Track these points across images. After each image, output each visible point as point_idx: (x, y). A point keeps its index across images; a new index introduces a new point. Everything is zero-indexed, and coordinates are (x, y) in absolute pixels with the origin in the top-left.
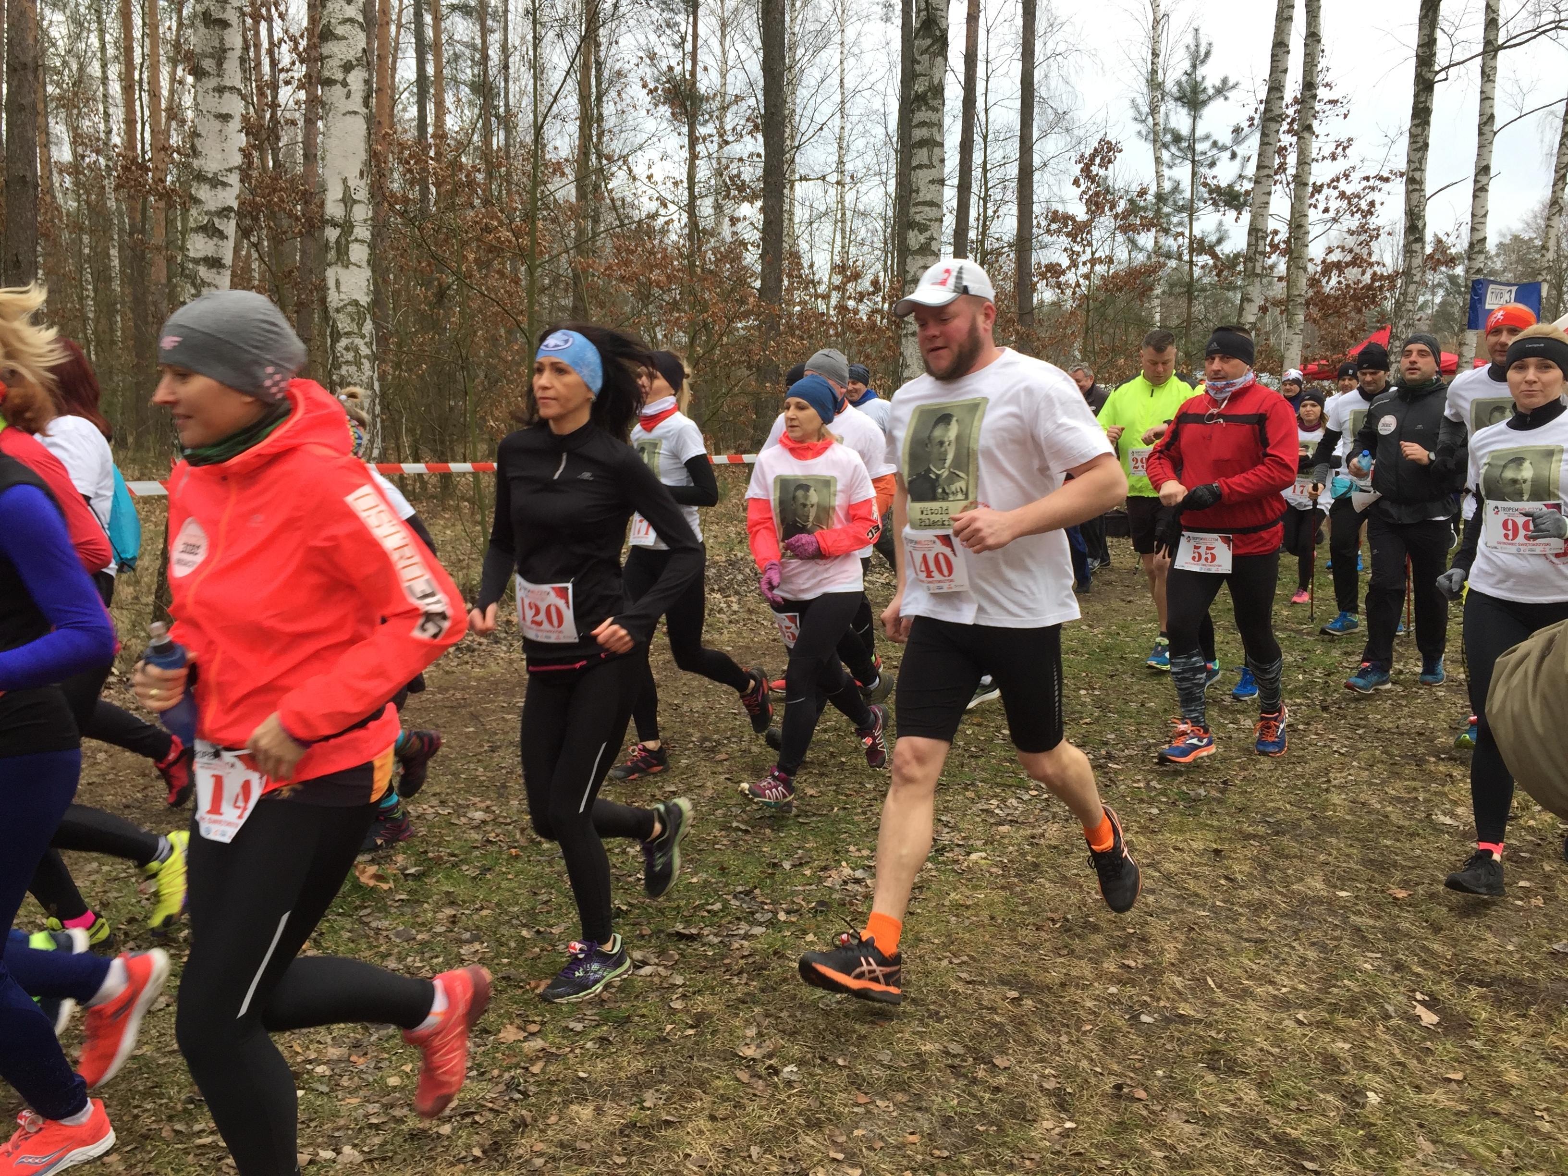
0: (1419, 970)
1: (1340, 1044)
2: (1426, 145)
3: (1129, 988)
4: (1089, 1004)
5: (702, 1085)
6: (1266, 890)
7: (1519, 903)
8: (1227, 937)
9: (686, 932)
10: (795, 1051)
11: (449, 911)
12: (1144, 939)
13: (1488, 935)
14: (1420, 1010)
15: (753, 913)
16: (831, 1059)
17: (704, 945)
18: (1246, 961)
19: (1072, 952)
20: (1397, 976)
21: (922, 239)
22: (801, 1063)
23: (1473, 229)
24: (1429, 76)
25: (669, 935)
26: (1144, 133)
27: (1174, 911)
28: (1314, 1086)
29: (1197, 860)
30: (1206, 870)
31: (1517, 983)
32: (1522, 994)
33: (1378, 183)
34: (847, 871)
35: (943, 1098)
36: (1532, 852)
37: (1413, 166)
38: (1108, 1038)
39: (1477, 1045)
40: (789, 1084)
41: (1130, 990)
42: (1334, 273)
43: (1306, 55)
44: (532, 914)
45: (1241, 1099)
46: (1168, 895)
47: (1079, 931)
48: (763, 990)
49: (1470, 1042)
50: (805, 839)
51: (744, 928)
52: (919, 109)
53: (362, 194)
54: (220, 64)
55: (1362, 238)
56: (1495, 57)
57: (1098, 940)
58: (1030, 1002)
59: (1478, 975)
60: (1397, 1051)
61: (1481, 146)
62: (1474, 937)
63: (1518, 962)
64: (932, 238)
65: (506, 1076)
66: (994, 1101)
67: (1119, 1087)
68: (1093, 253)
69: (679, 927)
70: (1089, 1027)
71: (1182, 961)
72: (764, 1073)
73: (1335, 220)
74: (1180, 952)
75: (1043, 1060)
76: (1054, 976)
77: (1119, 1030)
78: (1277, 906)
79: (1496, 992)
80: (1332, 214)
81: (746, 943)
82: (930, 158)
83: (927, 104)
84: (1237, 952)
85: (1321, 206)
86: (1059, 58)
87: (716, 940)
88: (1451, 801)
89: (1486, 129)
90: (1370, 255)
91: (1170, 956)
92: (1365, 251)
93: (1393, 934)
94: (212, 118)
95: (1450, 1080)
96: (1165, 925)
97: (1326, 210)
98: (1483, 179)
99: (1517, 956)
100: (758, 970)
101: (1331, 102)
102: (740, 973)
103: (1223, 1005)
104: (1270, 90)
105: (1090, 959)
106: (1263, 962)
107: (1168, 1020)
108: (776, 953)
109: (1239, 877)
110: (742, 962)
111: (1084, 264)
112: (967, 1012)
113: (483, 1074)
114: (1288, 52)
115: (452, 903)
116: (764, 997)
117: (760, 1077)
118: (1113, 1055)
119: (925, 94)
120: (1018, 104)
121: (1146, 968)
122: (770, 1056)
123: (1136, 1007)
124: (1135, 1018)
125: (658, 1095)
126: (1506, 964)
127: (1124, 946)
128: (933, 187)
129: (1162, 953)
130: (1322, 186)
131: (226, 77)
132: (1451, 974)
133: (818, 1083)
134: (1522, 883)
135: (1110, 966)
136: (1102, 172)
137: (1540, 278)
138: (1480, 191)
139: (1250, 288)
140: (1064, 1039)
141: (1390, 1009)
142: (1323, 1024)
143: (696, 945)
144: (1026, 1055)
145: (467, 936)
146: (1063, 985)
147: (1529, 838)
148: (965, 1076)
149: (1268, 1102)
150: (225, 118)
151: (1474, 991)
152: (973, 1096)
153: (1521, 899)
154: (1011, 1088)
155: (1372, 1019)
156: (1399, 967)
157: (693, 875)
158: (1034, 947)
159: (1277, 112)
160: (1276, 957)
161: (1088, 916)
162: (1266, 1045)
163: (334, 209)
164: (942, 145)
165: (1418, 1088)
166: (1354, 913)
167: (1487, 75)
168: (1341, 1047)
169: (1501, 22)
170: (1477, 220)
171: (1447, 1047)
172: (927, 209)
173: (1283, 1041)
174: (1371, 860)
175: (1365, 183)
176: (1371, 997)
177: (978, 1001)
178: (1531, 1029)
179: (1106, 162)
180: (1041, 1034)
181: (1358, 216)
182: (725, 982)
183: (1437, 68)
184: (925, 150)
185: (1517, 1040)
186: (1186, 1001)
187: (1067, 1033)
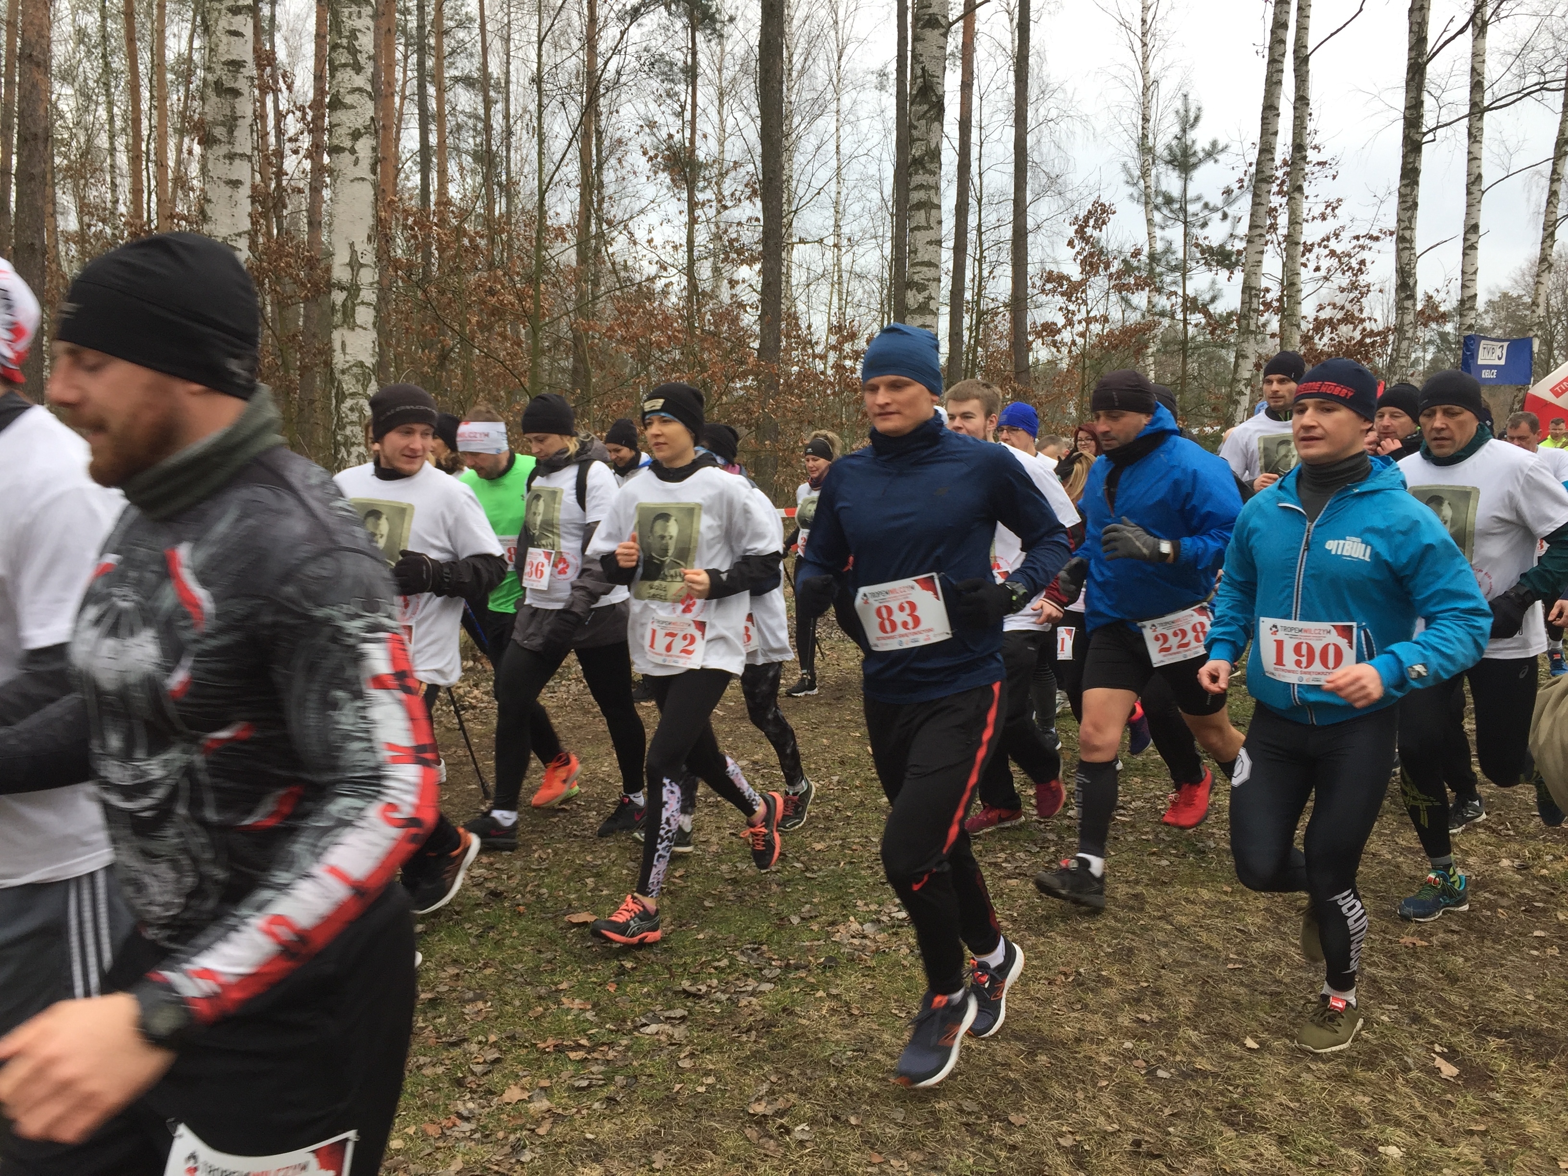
0: (1437, 1021)
1: (1361, 1098)
2: (1415, 205)
3: (1145, 1043)
4: (1104, 1059)
5: (712, 1145)
6: (1278, 941)
7: (1535, 953)
8: (1242, 990)
9: (693, 989)
10: (807, 1109)
11: (452, 971)
12: (1158, 993)
13: (1505, 986)
14: (1439, 1062)
15: (761, 970)
16: (843, 1118)
17: (711, 1002)
18: (1262, 1014)
19: (1085, 1007)
20: (1415, 1028)
21: (921, 298)
22: (813, 1122)
23: (1464, 286)
24: (1417, 137)
25: (676, 993)
26: (1136, 195)
27: (1187, 964)
28: (1335, 1141)
29: (1209, 912)
30: (1218, 922)
31: (1537, 1033)
32: (1542, 1045)
33: (1368, 241)
34: (855, 926)
35: (959, 1157)
36: (1545, 902)
37: (1403, 225)
38: (1124, 1094)
39: (1498, 1097)
40: (801, 1143)
41: (1145, 1045)
42: (1327, 329)
43: (1296, 118)
44: (536, 971)
45: (1261, 1155)
46: (1181, 947)
47: (1093, 984)
48: (772, 1048)
49: (1491, 1095)
50: (812, 894)
51: (752, 984)
52: (916, 173)
53: (369, 258)
54: (231, 132)
55: (1352, 296)
56: (1481, 118)
57: (1111, 994)
58: (1044, 1058)
59: (1496, 1026)
60: (1417, 1105)
61: (1469, 206)
62: (1491, 988)
63: (1536, 1013)
64: (930, 298)
65: (512, 1138)
66: (1009, 1159)
67: (1137, 1143)
68: (1088, 312)
69: (686, 984)
70: (1105, 1083)
71: (1198, 1015)
72: (775, 1132)
73: (1326, 279)
74: (1196, 1006)
75: (1059, 1117)
76: (1069, 1030)
77: (1136, 1085)
78: (1291, 958)
79: (1515, 1043)
80: (1323, 272)
81: (754, 1000)
82: (928, 220)
83: (924, 167)
84: (1252, 1005)
85: (1312, 265)
86: (1051, 124)
87: (724, 997)
88: (1462, 850)
89: (1474, 189)
90: (1361, 310)
91: (1184, 1011)
92: (1356, 307)
93: (1409, 985)
94: (222, 185)
95: (1471, 1133)
96: (1179, 979)
97: (1317, 269)
98: (1473, 238)
99: (1535, 1007)
100: (768, 1026)
101: (1319, 164)
102: (749, 1030)
103: (1241, 1059)
104: (1261, 152)
105: (1104, 1013)
106: (1279, 1015)
107: (1185, 1076)
108: (784, 1010)
109: (1252, 929)
110: (751, 1019)
111: (1080, 322)
112: (981, 1068)
113: (487, 1136)
114: (1278, 115)
115: (455, 962)
116: (773, 1055)
117: (771, 1137)
118: (1130, 1111)
119: (922, 158)
120: (1011, 168)
121: (1161, 1023)
122: (780, 1114)
123: (1153, 1062)
124: (1151, 1072)
125: (667, 1156)
126: (1524, 1014)
127: (1138, 1000)
128: (930, 248)
129: (1176, 1007)
130: (1312, 245)
131: (237, 144)
132: (1469, 1025)
133: (830, 1142)
134: (1537, 933)
135: (1124, 1020)
136: (1096, 233)
137: (1531, 334)
138: (1469, 248)
139: (1245, 345)
140: (1080, 1095)
141: (1410, 1061)
142: (1342, 1078)
143: (703, 1003)
144: (1041, 1112)
145: (470, 995)
146: (1078, 1040)
147: (1541, 887)
148: (981, 1135)
149: (1289, 1158)
150: (235, 184)
151: (1494, 1043)
152: (990, 1155)
153: (1536, 949)
154: (1027, 1146)
155: (1391, 1072)
156: (1416, 1018)
157: (699, 931)
158: (1048, 1001)
159: (1268, 173)
160: (1292, 1010)
161: (1100, 970)
162: (1284, 1100)
163: (340, 273)
164: (939, 207)
165: (1442, 1142)
166: (1370, 965)
167: (1474, 136)
168: (1361, 1101)
169: (1486, 84)
170: (1467, 277)
171: (1469, 1100)
172: (925, 269)
173: (1302, 1095)
174: (1384, 911)
175: (1355, 242)
176: (1389, 1050)
177: (992, 1057)
178: (1552, 1079)
179: (1100, 224)
180: (1056, 1090)
181: (1349, 274)
182: (733, 1040)
183: (1424, 130)
184: (923, 212)
185: (1539, 1092)
186: (1202, 1055)
187: (1084, 1090)
